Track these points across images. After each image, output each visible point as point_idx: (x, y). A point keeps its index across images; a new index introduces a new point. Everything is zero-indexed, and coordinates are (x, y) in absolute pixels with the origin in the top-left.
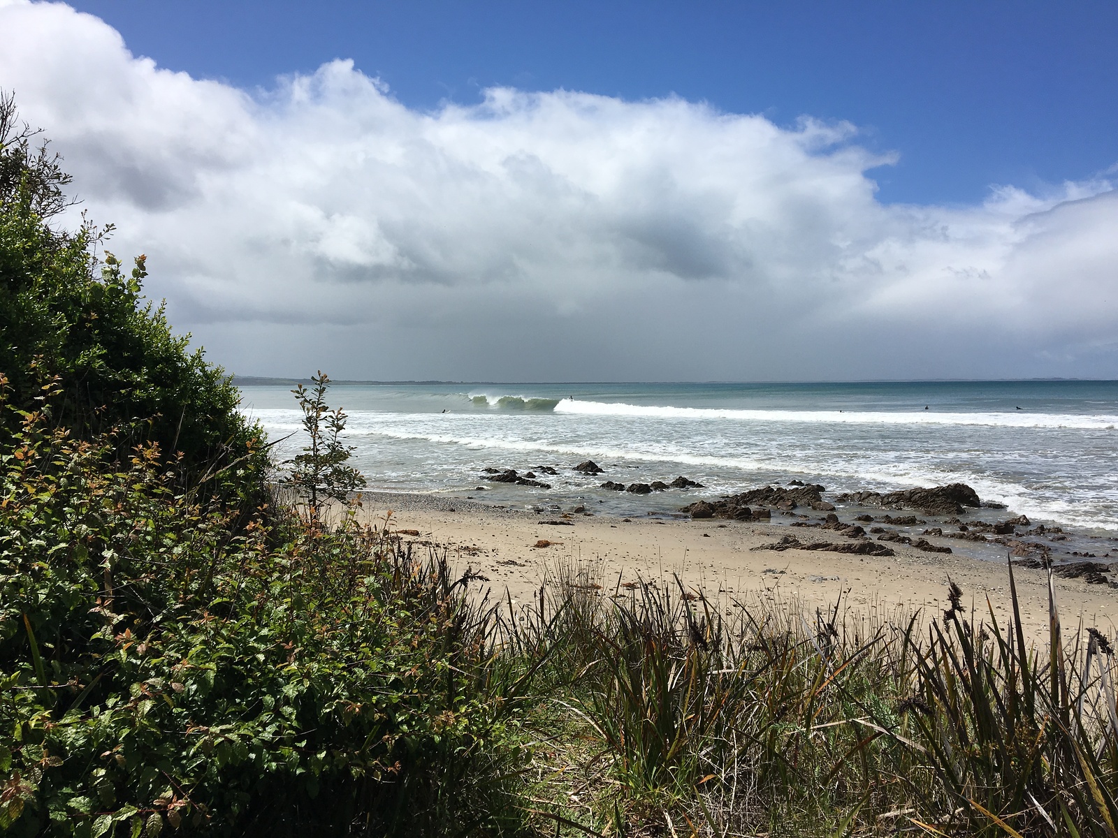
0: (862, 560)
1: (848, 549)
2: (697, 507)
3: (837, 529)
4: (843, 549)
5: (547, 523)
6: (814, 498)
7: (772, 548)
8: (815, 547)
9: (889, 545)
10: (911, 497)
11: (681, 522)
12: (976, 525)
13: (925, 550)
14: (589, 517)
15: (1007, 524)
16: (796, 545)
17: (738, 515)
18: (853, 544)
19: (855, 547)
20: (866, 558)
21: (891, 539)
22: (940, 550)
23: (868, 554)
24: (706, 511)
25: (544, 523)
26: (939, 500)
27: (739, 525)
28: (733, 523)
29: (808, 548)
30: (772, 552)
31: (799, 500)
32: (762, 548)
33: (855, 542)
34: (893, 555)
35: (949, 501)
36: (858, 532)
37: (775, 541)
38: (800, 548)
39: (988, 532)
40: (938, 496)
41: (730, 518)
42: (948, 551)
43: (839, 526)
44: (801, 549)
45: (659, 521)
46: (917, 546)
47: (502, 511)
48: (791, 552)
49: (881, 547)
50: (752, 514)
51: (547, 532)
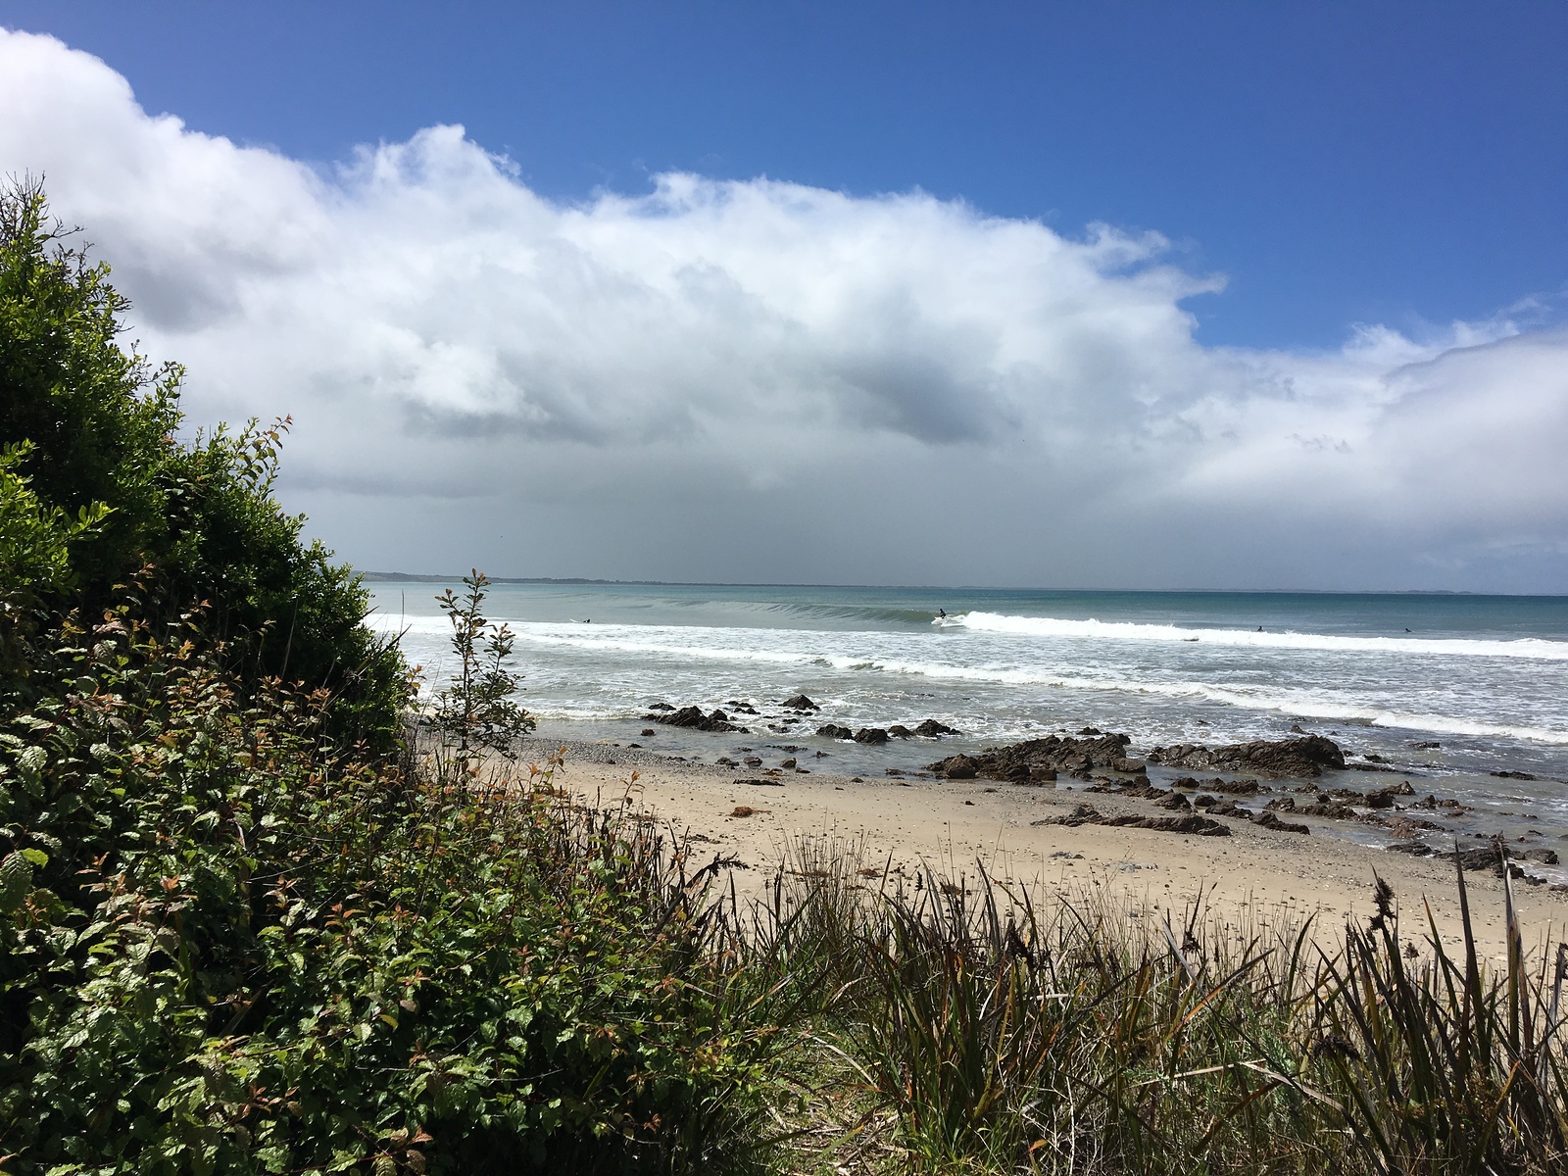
0: (1187, 841)
1: (1167, 825)
2: (955, 763)
3: (1150, 797)
4: (1161, 825)
5: (746, 782)
6: (1116, 752)
7: (1062, 822)
8: (1121, 822)
9: (1223, 820)
10: (1250, 754)
11: (933, 783)
12: (1340, 795)
13: (1272, 827)
14: (804, 775)
15: (1384, 793)
16: (1096, 818)
17: (1011, 775)
18: (1174, 819)
19: (1177, 822)
20: (1193, 838)
21: (1223, 812)
22: (1293, 828)
23: (1195, 832)
24: (966, 769)
25: (742, 782)
26: (1288, 759)
27: (1014, 789)
28: (1007, 787)
29: (1112, 824)
30: (1062, 828)
31: (1094, 755)
32: (1048, 821)
33: (1178, 815)
34: (1229, 834)
35: (1303, 759)
36: (1178, 801)
37: (1067, 812)
38: (1101, 822)
39: (1358, 804)
40: (1288, 753)
41: (1000, 778)
42: (1304, 830)
43: (1152, 794)
44: (1103, 824)
45: (902, 781)
46: (1259, 823)
47: (682, 764)
48: (1089, 828)
49: (1213, 824)
50: (1030, 774)
51: (748, 796)
